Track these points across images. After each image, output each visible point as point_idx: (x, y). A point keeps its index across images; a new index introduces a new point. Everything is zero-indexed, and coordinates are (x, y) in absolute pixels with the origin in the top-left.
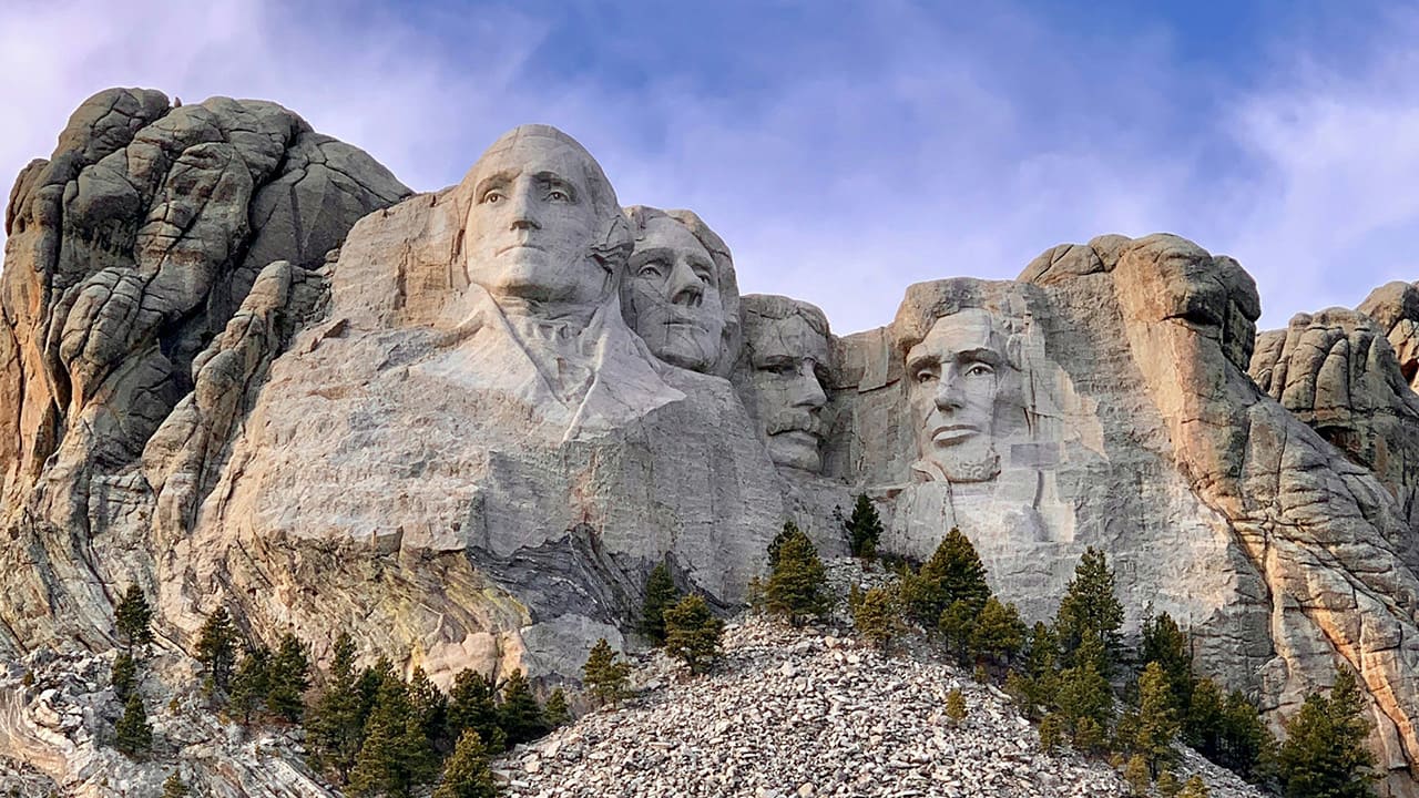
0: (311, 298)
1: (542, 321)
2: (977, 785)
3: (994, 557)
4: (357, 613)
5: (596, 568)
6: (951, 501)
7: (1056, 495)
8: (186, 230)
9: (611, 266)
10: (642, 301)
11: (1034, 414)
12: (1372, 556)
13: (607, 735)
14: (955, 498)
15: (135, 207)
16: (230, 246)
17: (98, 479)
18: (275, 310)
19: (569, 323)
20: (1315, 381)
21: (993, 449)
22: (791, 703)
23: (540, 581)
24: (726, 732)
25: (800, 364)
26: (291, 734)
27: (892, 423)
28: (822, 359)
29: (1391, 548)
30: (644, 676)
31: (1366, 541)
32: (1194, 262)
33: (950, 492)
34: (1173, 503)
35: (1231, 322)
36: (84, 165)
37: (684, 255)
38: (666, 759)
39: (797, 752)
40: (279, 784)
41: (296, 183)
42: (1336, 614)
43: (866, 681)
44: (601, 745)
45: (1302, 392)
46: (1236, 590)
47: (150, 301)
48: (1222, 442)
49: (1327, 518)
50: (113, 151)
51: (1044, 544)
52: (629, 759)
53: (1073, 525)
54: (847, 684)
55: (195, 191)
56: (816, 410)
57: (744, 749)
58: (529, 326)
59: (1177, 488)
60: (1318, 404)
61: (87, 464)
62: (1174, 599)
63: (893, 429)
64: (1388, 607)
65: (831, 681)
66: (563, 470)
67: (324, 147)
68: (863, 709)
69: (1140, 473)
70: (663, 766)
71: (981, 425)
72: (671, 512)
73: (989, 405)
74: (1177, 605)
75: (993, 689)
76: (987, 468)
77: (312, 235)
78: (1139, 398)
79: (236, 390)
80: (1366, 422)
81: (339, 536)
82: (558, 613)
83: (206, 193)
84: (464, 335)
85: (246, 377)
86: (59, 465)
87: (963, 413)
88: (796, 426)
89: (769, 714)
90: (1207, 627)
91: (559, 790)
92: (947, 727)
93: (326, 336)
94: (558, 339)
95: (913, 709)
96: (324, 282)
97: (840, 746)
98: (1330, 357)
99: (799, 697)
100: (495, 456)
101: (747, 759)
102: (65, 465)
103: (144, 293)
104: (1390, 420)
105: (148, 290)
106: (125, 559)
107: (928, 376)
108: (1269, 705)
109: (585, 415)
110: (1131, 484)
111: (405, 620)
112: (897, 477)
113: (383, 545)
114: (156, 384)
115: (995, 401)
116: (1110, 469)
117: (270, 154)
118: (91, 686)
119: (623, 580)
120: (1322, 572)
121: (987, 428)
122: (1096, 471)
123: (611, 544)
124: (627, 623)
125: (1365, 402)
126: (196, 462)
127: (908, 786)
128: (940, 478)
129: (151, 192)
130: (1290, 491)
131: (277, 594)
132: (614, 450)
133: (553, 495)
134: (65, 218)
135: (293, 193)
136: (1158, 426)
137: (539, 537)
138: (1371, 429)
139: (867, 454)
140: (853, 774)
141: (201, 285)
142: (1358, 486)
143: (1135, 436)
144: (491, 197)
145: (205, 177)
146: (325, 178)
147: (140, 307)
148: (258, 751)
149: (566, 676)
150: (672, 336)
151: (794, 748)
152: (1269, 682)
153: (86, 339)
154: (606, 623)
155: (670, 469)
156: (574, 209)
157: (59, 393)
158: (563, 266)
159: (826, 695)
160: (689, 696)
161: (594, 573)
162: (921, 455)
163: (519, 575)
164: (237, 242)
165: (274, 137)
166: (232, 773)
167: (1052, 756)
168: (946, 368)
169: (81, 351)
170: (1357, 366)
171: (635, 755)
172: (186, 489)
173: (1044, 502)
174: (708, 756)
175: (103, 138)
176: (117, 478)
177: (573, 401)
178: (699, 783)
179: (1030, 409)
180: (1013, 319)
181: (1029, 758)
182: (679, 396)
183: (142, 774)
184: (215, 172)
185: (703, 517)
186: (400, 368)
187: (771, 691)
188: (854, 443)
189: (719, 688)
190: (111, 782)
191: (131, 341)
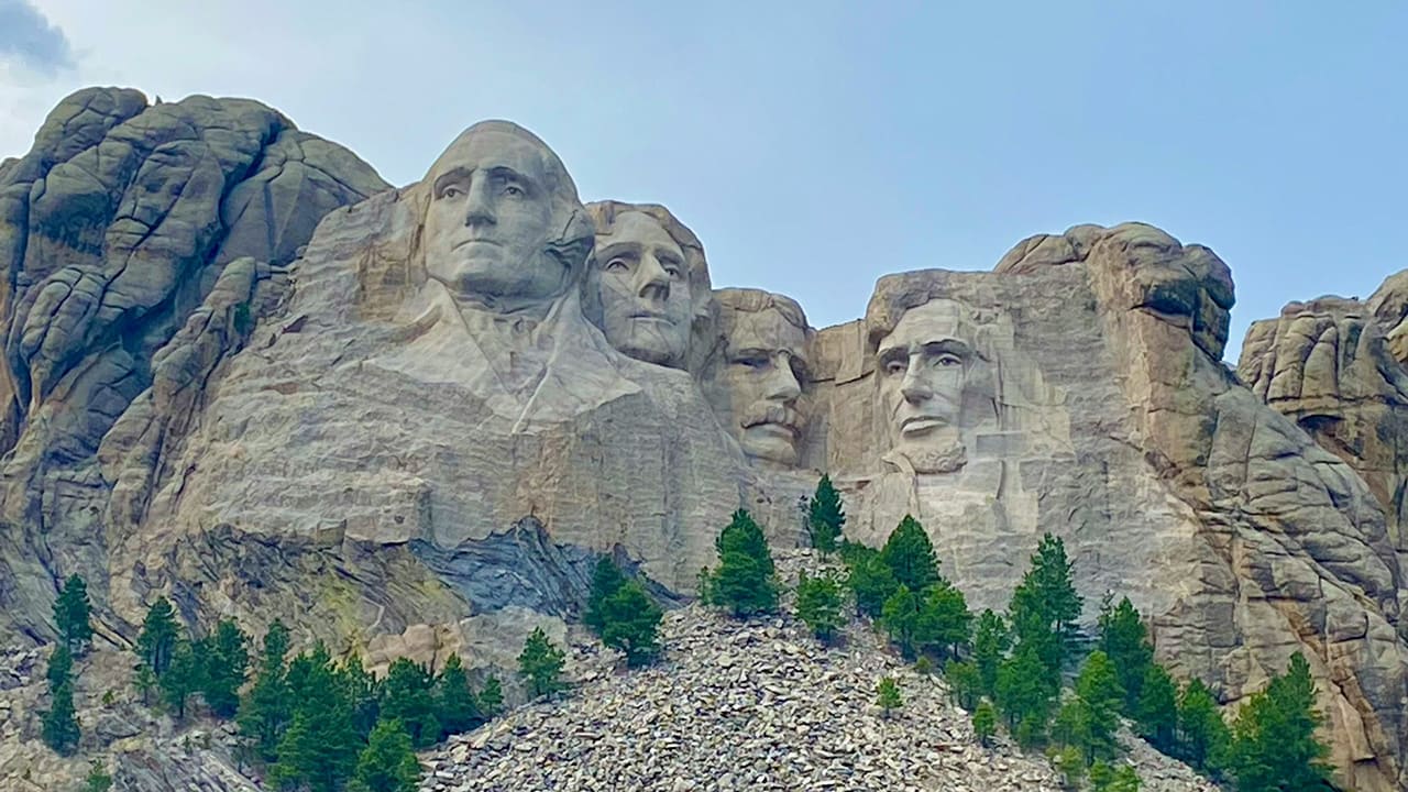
0: (275, 294)
1: (497, 315)
2: (900, 775)
3: (954, 548)
4: (299, 606)
5: (542, 560)
6: (916, 492)
7: (1020, 485)
8: (152, 228)
9: (569, 261)
10: (610, 294)
11: (1002, 405)
12: (1341, 545)
13: (537, 725)
14: (921, 489)
15: (103, 204)
16: (199, 243)
17: (54, 475)
18: (237, 305)
19: (526, 318)
20: (1303, 369)
21: (961, 440)
22: (724, 693)
23: (482, 573)
24: (653, 722)
25: (774, 356)
26: (225, 727)
27: (867, 415)
28: (798, 351)
29: (1361, 537)
30: (582, 667)
31: (1335, 530)
32: (1162, 251)
33: (916, 483)
34: (1139, 493)
35: (1202, 310)
36: (53, 164)
37: (652, 249)
38: (590, 749)
39: (722, 742)
40: (204, 776)
41: (270, 180)
42: (1302, 604)
43: (802, 671)
44: (529, 736)
45: (1289, 380)
46: (1201, 580)
47: (111, 298)
48: (1187, 433)
49: (1294, 507)
50: (85, 149)
51: (1005, 534)
52: (554, 749)
53: (1035, 515)
54: (782, 675)
55: (165, 188)
56: (790, 403)
57: (669, 740)
58: (485, 321)
59: (1145, 477)
60: (1305, 392)
61: (42, 460)
62: (1137, 589)
63: (867, 420)
64: (1356, 597)
65: (766, 671)
66: (511, 463)
67: (304, 145)
68: (794, 699)
69: (1105, 463)
70: (587, 756)
71: (950, 416)
72: (621, 504)
73: (955, 395)
74: (1140, 595)
75: (935, 679)
76: (953, 458)
77: (286, 232)
78: (1109, 388)
79: (194, 386)
80: (1354, 411)
81: (284, 529)
82: (499, 604)
83: (178, 191)
84: (421, 329)
85: (204, 373)
86: (15, 461)
87: (931, 404)
88: (770, 419)
89: (698, 704)
90: (1169, 618)
91: (482, 780)
92: (879, 716)
93: (285, 331)
94: (512, 332)
95: (846, 699)
96: (291, 277)
97: (766, 736)
98: (1319, 345)
99: (731, 687)
100: (441, 450)
101: (670, 749)
102: (20, 461)
103: (105, 290)
104: (1379, 409)
105: (110, 287)
106: (77, 554)
107: (897, 368)
108: (1231, 696)
109: (535, 408)
110: (1097, 473)
111: (346, 613)
112: (869, 469)
113: (327, 538)
114: (117, 381)
115: (963, 392)
116: (1076, 460)
117: (245, 152)
118: (25, 679)
119: (570, 572)
120: (1287, 561)
121: (955, 419)
122: (1060, 460)
123: (557, 536)
124: (573, 614)
125: (1355, 390)
126: (150, 457)
127: (827, 775)
128: (906, 467)
129: (120, 189)
130: (1258, 480)
131: (222, 587)
132: (563, 443)
133: (501, 488)
134: (31, 216)
135: (266, 190)
136: (1125, 416)
137: (484, 529)
138: (1360, 418)
139: (843, 446)
140: (775, 764)
141: (168, 282)
142: (1330, 474)
143: (1102, 425)
144: (448, 192)
145: (174, 174)
146: (301, 176)
147: (101, 304)
148: (187, 743)
149: (505, 667)
150: (638, 329)
151: (719, 738)
152: (1231, 672)
153: (45, 335)
154: (551, 615)
155: (621, 461)
156: (530, 203)
157: (21, 389)
158: (517, 260)
159: (759, 686)
160: (623, 686)
161: (541, 564)
162: (891, 447)
163: (463, 566)
164: (207, 239)
165: (251, 135)
166: (158, 765)
167: (986, 746)
168: (914, 359)
169: (40, 346)
170: (1346, 353)
171: (560, 745)
172: (139, 484)
173: (1008, 493)
174: (632, 747)
175: (75, 136)
176: (72, 473)
177: (524, 394)
178: (619, 773)
179: (998, 400)
180: (983, 310)
181: (959, 748)
182: (634, 388)
183: (67, 767)
184: (186, 169)
185: (656, 508)
186: (354, 363)
187: (704, 681)
188: (831, 435)
189: (655, 678)
190: (34, 775)
191: (91, 338)
